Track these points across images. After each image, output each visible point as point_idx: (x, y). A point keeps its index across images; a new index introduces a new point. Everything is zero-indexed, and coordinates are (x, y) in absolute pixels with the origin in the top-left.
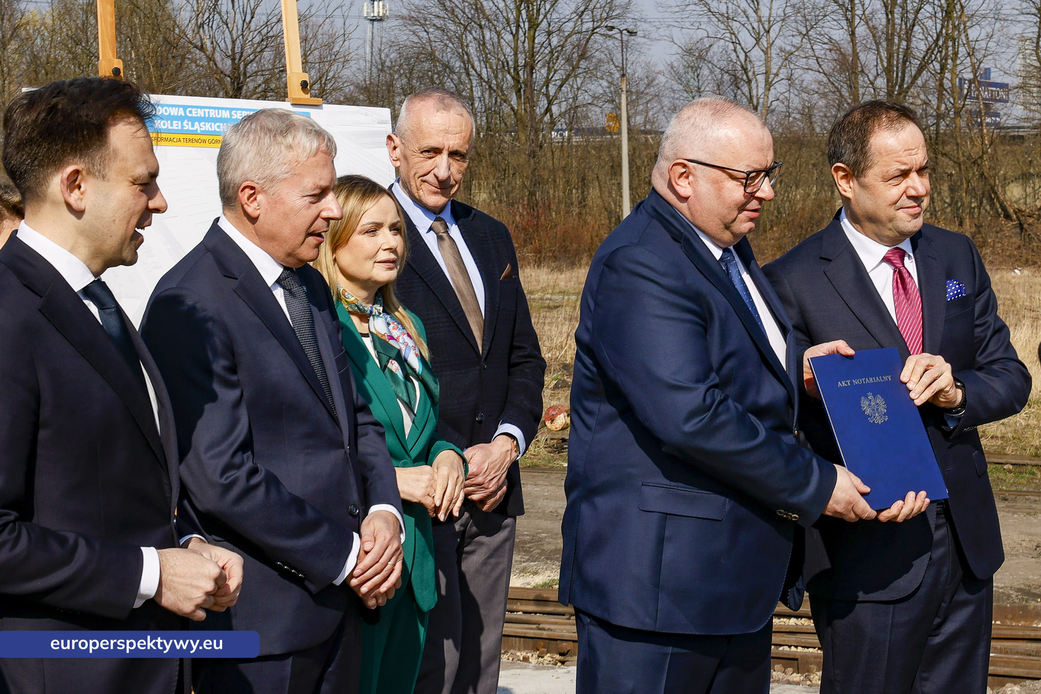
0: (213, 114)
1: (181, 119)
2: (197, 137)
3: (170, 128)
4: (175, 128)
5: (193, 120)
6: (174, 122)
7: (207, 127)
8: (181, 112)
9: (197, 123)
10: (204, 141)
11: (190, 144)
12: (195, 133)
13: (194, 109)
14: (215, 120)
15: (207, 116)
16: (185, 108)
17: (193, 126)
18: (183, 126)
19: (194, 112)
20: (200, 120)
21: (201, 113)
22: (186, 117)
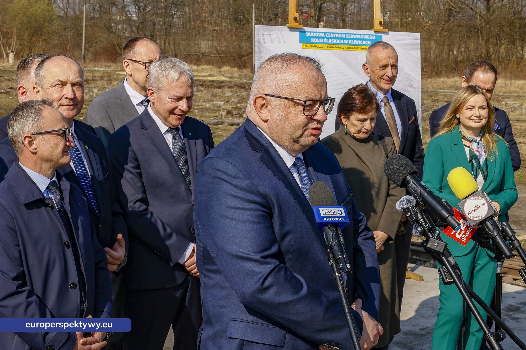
0: (338, 36)
1: (323, 38)
2: (330, 46)
3: (318, 42)
4: (320, 42)
5: (328, 38)
6: (320, 39)
7: (335, 41)
8: (323, 35)
9: (330, 40)
10: (333, 47)
11: (327, 48)
12: (329, 44)
13: (329, 34)
14: (338, 38)
15: (335, 37)
16: (325, 33)
17: (328, 41)
18: (324, 41)
19: (329, 35)
20: (331, 38)
21: (332, 35)
22: (326, 37)
